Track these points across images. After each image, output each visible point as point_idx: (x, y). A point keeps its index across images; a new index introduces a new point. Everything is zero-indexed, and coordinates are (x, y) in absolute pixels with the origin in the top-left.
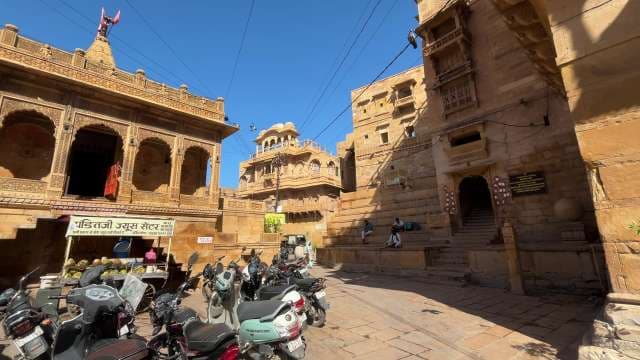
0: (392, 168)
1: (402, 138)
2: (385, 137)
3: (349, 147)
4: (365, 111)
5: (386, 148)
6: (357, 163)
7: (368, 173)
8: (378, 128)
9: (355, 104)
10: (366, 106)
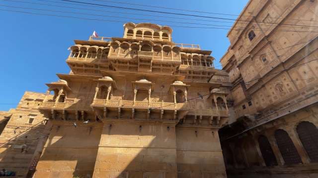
0: (26, 137)
1: (40, 124)
2: (31, 120)
3: (8, 116)
4: (28, 104)
5: (29, 126)
6: (6, 129)
7: (9, 137)
8: (30, 115)
9: (24, 98)
10: (30, 102)
